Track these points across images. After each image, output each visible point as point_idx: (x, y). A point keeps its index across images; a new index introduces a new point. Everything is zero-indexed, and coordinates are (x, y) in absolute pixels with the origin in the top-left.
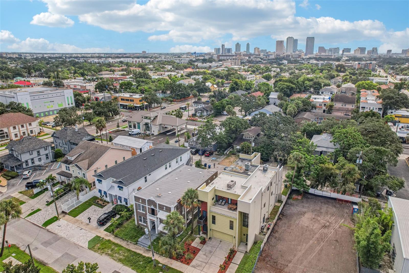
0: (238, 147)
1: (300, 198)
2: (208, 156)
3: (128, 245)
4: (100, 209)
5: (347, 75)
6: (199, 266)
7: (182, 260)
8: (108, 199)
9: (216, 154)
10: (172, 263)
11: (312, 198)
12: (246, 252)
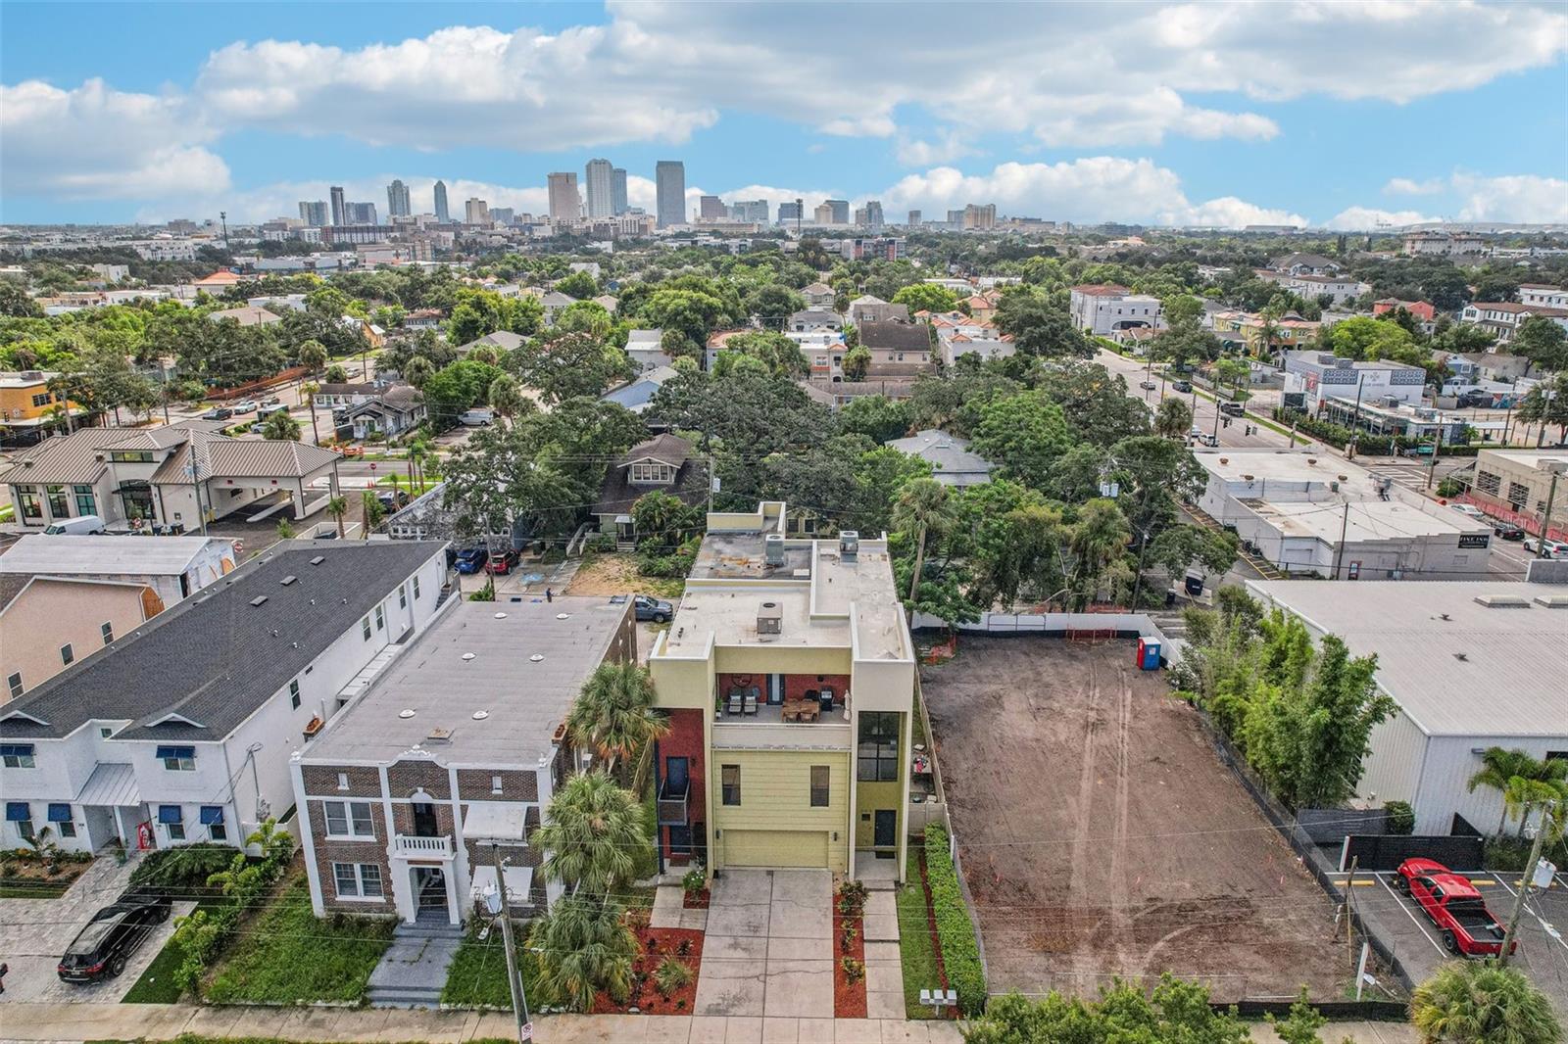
0: (622, 518)
1: (947, 652)
2: (506, 573)
3: (318, 1024)
4: (45, 906)
5: (843, 276)
6: (738, 1000)
7: (645, 1001)
8: (82, 841)
9: (531, 561)
10: (604, 1031)
11: (986, 648)
12: (897, 883)
